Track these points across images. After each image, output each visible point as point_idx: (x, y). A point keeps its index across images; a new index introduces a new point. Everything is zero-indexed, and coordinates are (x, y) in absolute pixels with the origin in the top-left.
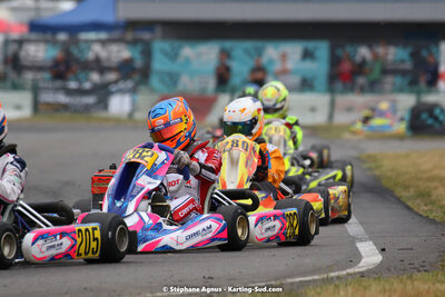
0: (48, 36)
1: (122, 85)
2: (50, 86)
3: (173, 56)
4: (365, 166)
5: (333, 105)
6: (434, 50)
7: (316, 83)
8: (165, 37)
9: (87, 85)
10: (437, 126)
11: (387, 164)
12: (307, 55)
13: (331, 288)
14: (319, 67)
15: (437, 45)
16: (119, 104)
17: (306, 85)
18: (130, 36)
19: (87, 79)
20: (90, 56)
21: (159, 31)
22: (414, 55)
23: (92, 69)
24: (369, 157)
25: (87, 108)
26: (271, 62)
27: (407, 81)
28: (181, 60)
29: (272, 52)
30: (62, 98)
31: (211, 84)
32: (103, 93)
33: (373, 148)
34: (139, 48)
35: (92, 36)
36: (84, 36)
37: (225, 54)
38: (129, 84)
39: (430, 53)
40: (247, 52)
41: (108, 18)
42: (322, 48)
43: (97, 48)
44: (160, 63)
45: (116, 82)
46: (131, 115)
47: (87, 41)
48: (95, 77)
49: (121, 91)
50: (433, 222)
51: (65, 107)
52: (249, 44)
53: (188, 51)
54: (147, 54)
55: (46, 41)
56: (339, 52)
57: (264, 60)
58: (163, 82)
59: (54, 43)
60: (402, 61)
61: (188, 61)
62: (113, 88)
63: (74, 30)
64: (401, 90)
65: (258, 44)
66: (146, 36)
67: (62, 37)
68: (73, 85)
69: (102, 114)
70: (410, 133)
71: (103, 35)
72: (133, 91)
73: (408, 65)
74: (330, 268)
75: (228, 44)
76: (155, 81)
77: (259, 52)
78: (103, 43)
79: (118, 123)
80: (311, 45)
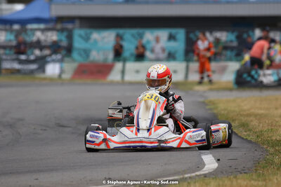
0: (8, 27)
1: (54, 57)
2: (9, 58)
3: (87, 39)
4: (208, 107)
5: (187, 68)
6: (251, 33)
7: (177, 55)
8: (81, 27)
9: (32, 57)
10: (253, 82)
11: (221, 106)
12: (171, 38)
13: (185, 184)
14: (179, 46)
15: (253, 31)
16: (52, 69)
17: (171, 56)
18: (59, 26)
19: (32, 53)
20: (35, 39)
21: (77, 22)
22: (239, 38)
23: (35, 48)
24: (210, 102)
25: (32, 72)
26: (148, 42)
27: (234, 53)
28: (92, 41)
29: (149, 36)
30: (16, 66)
31: (111, 56)
32: (42, 62)
33: (213, 96)
34: (65, 34)
35: (35, 26)
36: (30, 26)
37: (119, 37)
38: (59, 57)
39: (249, 36)
40: (133, 36)
41: (45, 15)
42: (181, 33)
43: (39, 34)
44: (78, 43)
45: (50, 55)
46: (60, 76)
47: (32, 30)
48: (37, 52)
49: (54, 61)
50: (250, 142)
51: (18, 71)
52: (134, 31)
53: (96, 35)
54: (70, 37)
55: (6, 30)
56: (192, 36)
57: (144, 41)
58: (80, 55)
59: (11, 31)
60: (231, 41)
61: (96, 41)
62: (49, 59)
63: (23, 22)
64: (230, 60)
65: (141, 31)
66: (70, 26)
67: (16, 27)
68: (23, 57)
69: (42, 76)
70: (235, 87)
71: (42, 26)
72: (61, 61)
73: (235, 44)
74: (185, 172)
75: (121, 31)
76: (75, 55)
77: (141, 36)
78: (43, 31)
79: (51, 80)
80: (174, 31)
